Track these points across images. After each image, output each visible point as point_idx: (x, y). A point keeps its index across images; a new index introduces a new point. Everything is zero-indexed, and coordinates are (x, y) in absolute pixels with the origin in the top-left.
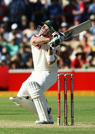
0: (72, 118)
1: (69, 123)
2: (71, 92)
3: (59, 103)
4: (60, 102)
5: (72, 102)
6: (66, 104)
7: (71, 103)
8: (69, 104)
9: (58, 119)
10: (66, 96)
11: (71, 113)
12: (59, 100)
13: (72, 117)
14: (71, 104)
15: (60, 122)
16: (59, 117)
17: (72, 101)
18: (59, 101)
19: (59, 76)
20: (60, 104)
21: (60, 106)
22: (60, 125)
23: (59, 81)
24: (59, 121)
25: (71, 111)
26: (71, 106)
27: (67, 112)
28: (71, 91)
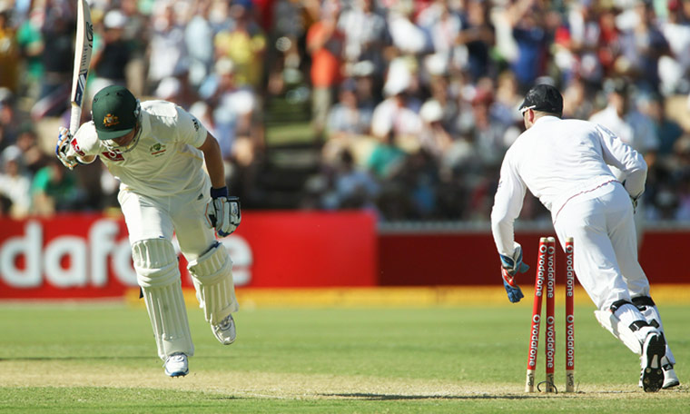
0: (570, 371)
1: (561, 387)
2: (567, 292)
3: (536, 324)
4: (539, 323)
5: (569, 322)
6: (553, 328)
7: (568, 324)
8: (560, 329)
9: (529, 371)
10: (550, 302)
11: (567, 354)
12: (535, 316)
13: (569, 368)
14: (567, 329)
15: (532, 384)
16: (533, 368)
17: (571, 319)
18: (537, 319)
19: (544, 243)
20: (538, 327)
21: (537, 335)
22: (531, 391)
23: (541, 257)
24: (530, 378)
25: (567, 349)
26: (567, 335)
27: (554, 353)
28: (567, 288)
